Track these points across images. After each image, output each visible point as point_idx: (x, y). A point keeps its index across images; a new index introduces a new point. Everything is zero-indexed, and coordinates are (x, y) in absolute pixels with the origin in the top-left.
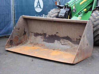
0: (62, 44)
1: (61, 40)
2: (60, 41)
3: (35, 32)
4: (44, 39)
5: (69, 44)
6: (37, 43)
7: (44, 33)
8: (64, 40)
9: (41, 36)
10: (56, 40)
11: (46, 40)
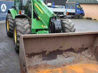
0: (66, 57)
1: (64, 53)
2: (62, 54)
3: (30, 53)
4: (44, 58)
5: (72, 55)
6: (37, 65)
7: (44, 50)
8: (67, 52)
9: (38, 56)
10: (58, 55)
11: (46, 58)
